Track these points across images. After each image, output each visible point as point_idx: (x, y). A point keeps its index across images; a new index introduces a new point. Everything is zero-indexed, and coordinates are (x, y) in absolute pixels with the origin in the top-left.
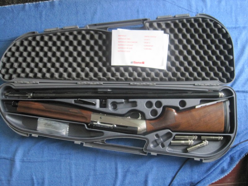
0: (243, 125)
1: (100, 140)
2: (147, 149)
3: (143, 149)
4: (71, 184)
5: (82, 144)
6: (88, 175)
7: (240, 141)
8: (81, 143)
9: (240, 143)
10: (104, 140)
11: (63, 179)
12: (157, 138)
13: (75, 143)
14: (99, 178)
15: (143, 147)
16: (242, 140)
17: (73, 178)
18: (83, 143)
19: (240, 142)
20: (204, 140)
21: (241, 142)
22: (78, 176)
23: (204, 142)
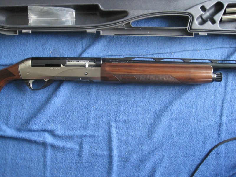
1: (123, 24)
2: (193, 28)
3: (186, 29)
4: (44, 171)
5: (98, 33)
6: (69, 161)
8: (96, 31)
10: (130, 22)
11: (34, 163)
13: (87, 32)
14: (85, 168)
15: (187, 26)
17: (48, 164)
18: (100, 32)
22: (55, 161)
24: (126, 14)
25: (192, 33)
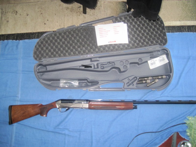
1: (97, 87)
24: (98, 83)
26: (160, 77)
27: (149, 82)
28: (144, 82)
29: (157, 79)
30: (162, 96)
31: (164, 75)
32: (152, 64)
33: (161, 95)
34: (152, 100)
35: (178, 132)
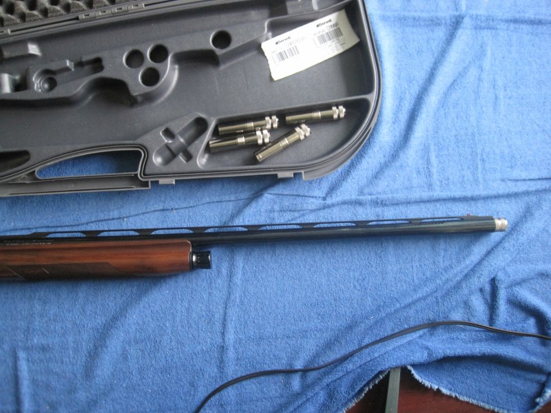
0: (369, 298)
1: (23, 175)
3: (136, 175)
7: (360, 342)
9: (361, 349)
10: (34, 171)
12: (170, 142)
15: (137, 170)
16: (367, 341)
19: (359, 344)
20: (299, 125)
21: (363, 344)
23: (298, 129)
24: (26, 157)
25: (147, 182)
26: (318, 114)
27: (267, 140)
28: (241, 140)
29: (304, 126)
30: (329, 201)
31: (337, 105)
32: (282, 56)
33: (324, 199)
34: (282, 221)
35: (409, 367)
